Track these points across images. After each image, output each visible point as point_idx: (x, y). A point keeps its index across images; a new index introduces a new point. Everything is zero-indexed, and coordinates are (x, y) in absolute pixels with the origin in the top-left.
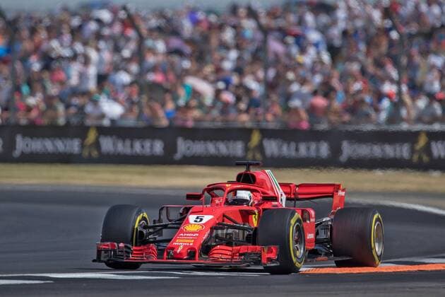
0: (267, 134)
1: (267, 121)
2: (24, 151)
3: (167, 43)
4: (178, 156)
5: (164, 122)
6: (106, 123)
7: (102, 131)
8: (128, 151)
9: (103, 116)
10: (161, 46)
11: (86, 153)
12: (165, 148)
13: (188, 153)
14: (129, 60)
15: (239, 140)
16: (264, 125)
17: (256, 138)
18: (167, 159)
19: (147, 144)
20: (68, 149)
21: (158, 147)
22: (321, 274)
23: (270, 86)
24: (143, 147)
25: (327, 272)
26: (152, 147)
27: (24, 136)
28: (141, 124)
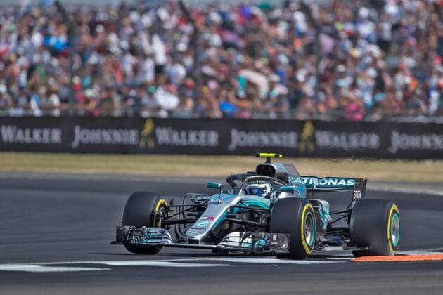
0: (319, 125)
1: (319, 113)
2: (82, 141)
3: (222, 38)
4: (232, 147)
5: (217, 114)
6: (163, 114)
7: (158, 122)
8: (184, 142)
9: (159, 108)
10: (216, 40)
11: (142, 144)
12: (219, 139)
13: (242, 144)
14: (184, 53)
15: (292, 131)
16: (316, 117)
17: (308, 130)
18: (221, 150)
19: (202, 135)
20: (125, 140)
21: (213, 138)
22: (371, 262)
23: (322, 79)
24: (198, 137)
25: (377, 260)
26: (207, 138)
27: (83, 127)
28: (196, 115)
